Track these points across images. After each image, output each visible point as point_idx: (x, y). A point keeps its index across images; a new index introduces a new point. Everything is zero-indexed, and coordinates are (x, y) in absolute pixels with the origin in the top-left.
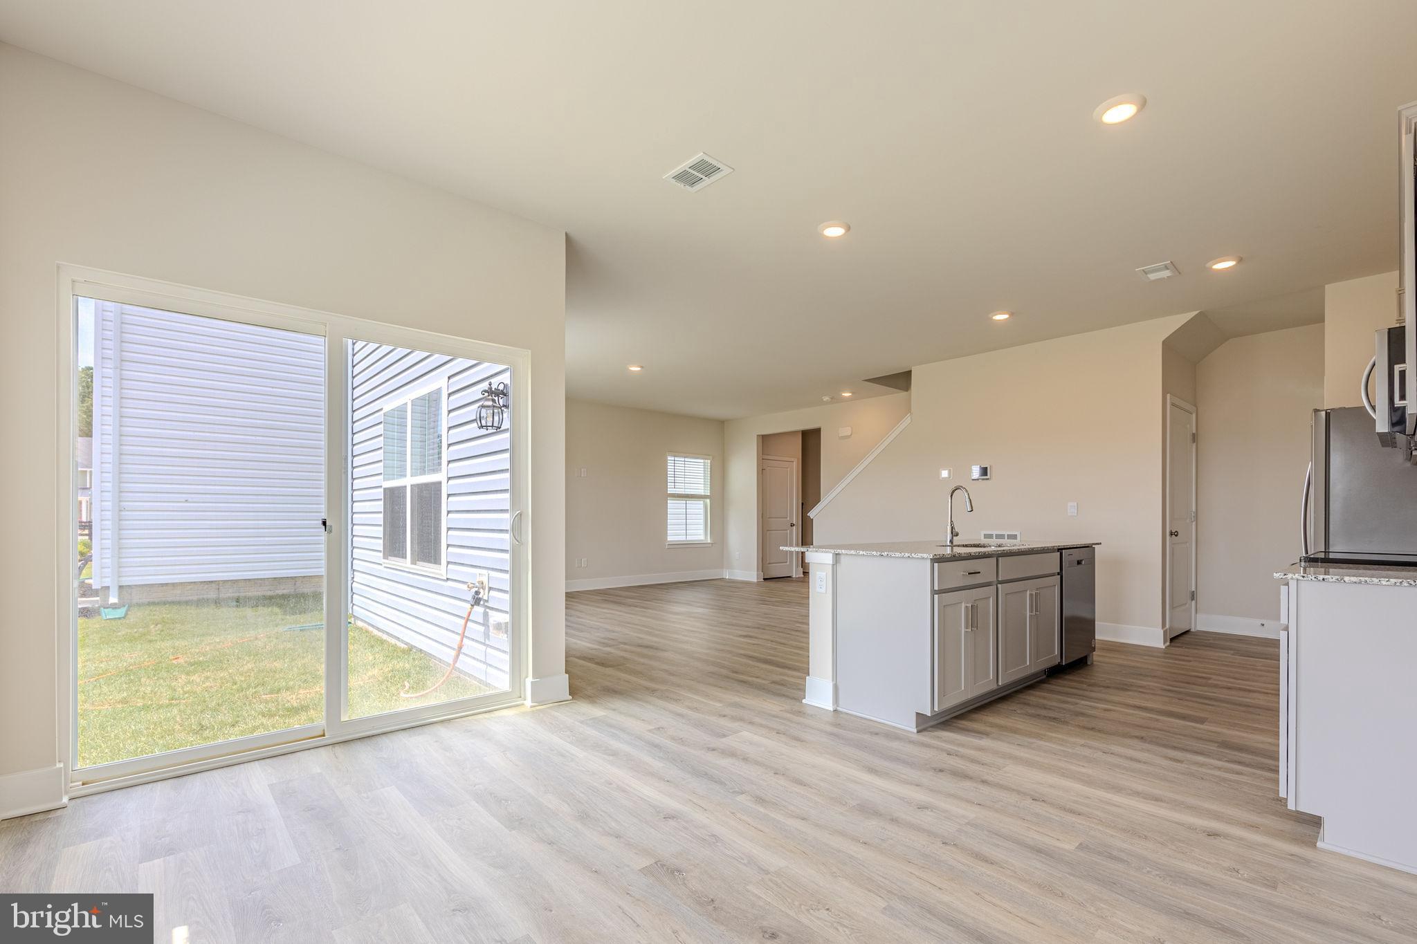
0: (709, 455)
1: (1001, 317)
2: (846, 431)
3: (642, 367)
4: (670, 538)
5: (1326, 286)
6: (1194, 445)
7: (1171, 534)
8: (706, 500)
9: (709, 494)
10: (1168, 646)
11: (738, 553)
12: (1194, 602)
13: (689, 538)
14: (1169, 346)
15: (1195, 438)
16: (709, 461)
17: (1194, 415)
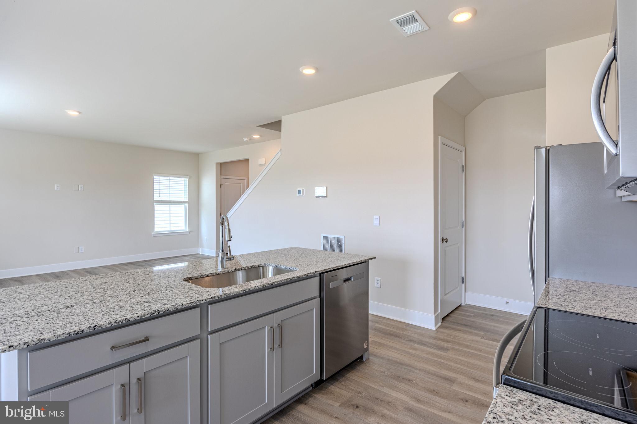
0: (188, 175)
1: (309, 71)
2: (262, 161)
3: (80, 113)
4: (156, 230)
5: (546, 49)
6: (464, 173)
7: (443, 240)
8: (185, 204)
9: (187, 200)
10: (439, 327)
11: (206, 238)
12: (463, 285)
13: (172, 229)
14: (439, 99)
15: (464, 168)
16: (187, 179)
17: (463, 153)
